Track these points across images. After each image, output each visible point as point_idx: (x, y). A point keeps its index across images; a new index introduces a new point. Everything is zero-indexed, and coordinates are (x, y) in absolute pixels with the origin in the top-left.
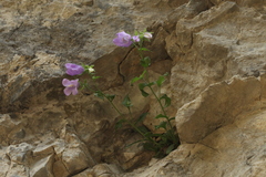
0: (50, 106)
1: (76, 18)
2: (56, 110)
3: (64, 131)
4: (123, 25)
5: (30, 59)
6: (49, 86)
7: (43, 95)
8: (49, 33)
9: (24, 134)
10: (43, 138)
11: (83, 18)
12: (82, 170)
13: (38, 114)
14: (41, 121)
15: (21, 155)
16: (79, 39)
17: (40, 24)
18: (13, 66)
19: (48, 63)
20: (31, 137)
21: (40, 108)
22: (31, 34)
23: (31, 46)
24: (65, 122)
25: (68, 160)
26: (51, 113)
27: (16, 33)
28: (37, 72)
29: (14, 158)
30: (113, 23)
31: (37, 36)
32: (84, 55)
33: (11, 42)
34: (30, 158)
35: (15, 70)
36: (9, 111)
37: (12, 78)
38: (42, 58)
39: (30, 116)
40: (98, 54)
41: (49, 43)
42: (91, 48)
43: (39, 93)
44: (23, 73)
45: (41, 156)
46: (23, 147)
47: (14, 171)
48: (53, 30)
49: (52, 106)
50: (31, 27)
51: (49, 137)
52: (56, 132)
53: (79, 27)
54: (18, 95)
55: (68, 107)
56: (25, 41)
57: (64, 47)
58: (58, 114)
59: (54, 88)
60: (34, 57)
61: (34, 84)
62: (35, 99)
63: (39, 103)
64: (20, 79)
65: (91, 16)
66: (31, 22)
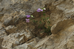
0: (23, 23)
1: (29, 2)
3: (26, 29)
4: (39, 4)
5: (18, 12)
6: (23, 19)
8: (23, 5)
9: (18, 30)
10: (22, 31)
11: (30, 1)
13: (21, 25)
14: (21, 27)
15: (17, 36)
16: (29, 7)
17: (21, 3)
18: (15, 14)
20: (19, 31)
21: (21, 23)
22: (18, 6)
23: (19, 9)
24: (27, 27)
25: (27, 38)
26: (23, 25)
27: (15, 5)
28: (20, 16)
30: (37, 3)
31: (20, 6)
32: (31, 11)
33: (14, 8)
34: (19, 37)
35: (15, 15)
36: (14, 25)
37: (15, 17)
38: (21, 12)
39: (19, 25)
40: (34, 11)
41: (23, 8)
42: (32, 9)
43: (21, 20)
44: (17, 16)
47: (16, 40)
48: (24, 4)
50: (18, 3)
53: (30, 4)
54: (16, 21)
55: (27, 23)
56: (17, 7)
57: (26, 9)
58: (25, 25)
60: (19, 12)
61: (19, 18)
62: (20, 22)
63: (21, 22)
64: (16, 17)
65: (32, 1)
66: (18, 2)
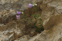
0: (13, 22)
1: (19, 1)
2: (14, 23)
3: (17, 27)
4: (30, 2)
5: (8, 11)
6: (13, 17)
7: (12, 19)
8: (12, 5)
10: (12, 29)
11: (20, 1)
12: (21, 37)
13: (10, 24)
14: (11, 25)
15: (7, 33)
16: (20, 6)
17: (10, 3)
18: (4, 13)
19: (12, 12)
20: (9, 29)
21: (11, 22)
22: (8, 5)
23: (8, 8)
24: (17, 25)
25: (18, 34)
26: (13, 23)
27: (5, 5)
28: (10, 14)
29: (5, 34)
30: (28, 2)
31: (10, 5)
32: (21, 10)
33: (4, 7)
34: (9, 34)
35: (5, 14)
37: (4, 15)
38: (11, 10)
39: (9, 24)
40: (24, 9)
41: (13, 7)
42: (22, 8)
43: (10, 19)
44: (7, 14)
45: (11, 33)
46: (7, 31)
47: (5, 37)
48: (14, 4)
49: (14, 22)
50: (8, 3)
51: (13, 29)
52: (15, 28)
53: (20, 3)
54: (5, 19)
55: (17, 22)
56: (7, 7)
57: (16, 8)
58: (15, 23)
59: (14, 17)
60: (9, 10)
61: (9, 16)
62: (10, 20)
63: (11, 21)
64: (6, 15)
65: (22, 1)
66: (8, 2)
